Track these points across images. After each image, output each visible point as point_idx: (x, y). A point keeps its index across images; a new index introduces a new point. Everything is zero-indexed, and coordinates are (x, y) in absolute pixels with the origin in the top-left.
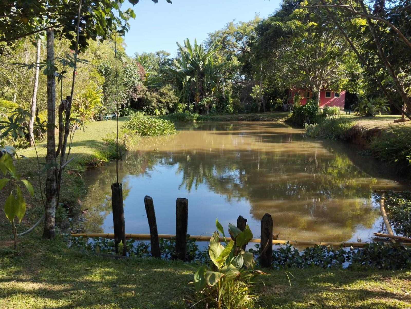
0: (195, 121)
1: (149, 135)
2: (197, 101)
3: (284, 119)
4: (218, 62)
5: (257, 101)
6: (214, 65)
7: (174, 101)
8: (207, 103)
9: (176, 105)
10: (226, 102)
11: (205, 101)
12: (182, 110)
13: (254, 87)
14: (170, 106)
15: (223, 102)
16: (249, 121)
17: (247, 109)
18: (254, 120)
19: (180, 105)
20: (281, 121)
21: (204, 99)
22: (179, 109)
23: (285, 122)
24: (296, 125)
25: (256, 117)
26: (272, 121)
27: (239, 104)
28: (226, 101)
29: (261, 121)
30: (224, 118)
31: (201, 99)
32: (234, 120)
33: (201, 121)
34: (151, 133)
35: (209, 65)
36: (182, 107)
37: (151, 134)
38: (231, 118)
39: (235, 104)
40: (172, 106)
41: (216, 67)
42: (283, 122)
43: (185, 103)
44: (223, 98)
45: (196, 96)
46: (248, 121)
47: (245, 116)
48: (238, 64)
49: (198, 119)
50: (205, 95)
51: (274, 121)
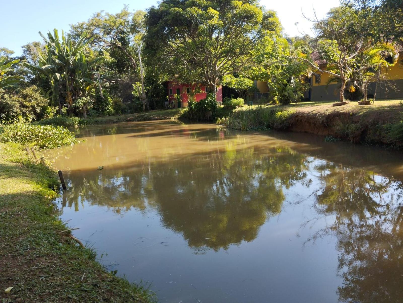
0: (76, 126)
1: (47, 147)
2: (69, 103)
3: (177, 117)
4: (91, 57)
5: (140, 99)
6: (86, 61)
7: (43, 104)
8: (84, 104)
9: (44, 109)
10: (105, 103)
11: (81, 102)
12: (52, 114)
13: (135, 84)
14: (37, 110)
15: (102, 102)
16: (140, 121)
17: (130, 109)
18: (145, 120)
19: (49, 109)
20: (174, 119)
21: (79, 100)
22: (49, 114)
23: (179, 119)
24: (197, 121)
25: (146, 116)
26: (165, 119)
27: (121, 103)
28: (105, 100)
29: (153, 120)
30: (110, 120)
31: (73, 100)
32: (122, 122)
33: (84, 125)
34: (49, 144)
35: (80, 60)
36: (53, 111)
37: (50, 146)
38: (118, 119)
39: (117, 104)
40: (40, 110)
41: (88, 63)
42: (177, 119)
43: (55, 106)
44: (102, 98)
45: (68, 97)
46: (138, 121)
47: (134, 116)
48: (111, 59)
49: (80, 123)
50: (78, 96)
51: (167, 119)
